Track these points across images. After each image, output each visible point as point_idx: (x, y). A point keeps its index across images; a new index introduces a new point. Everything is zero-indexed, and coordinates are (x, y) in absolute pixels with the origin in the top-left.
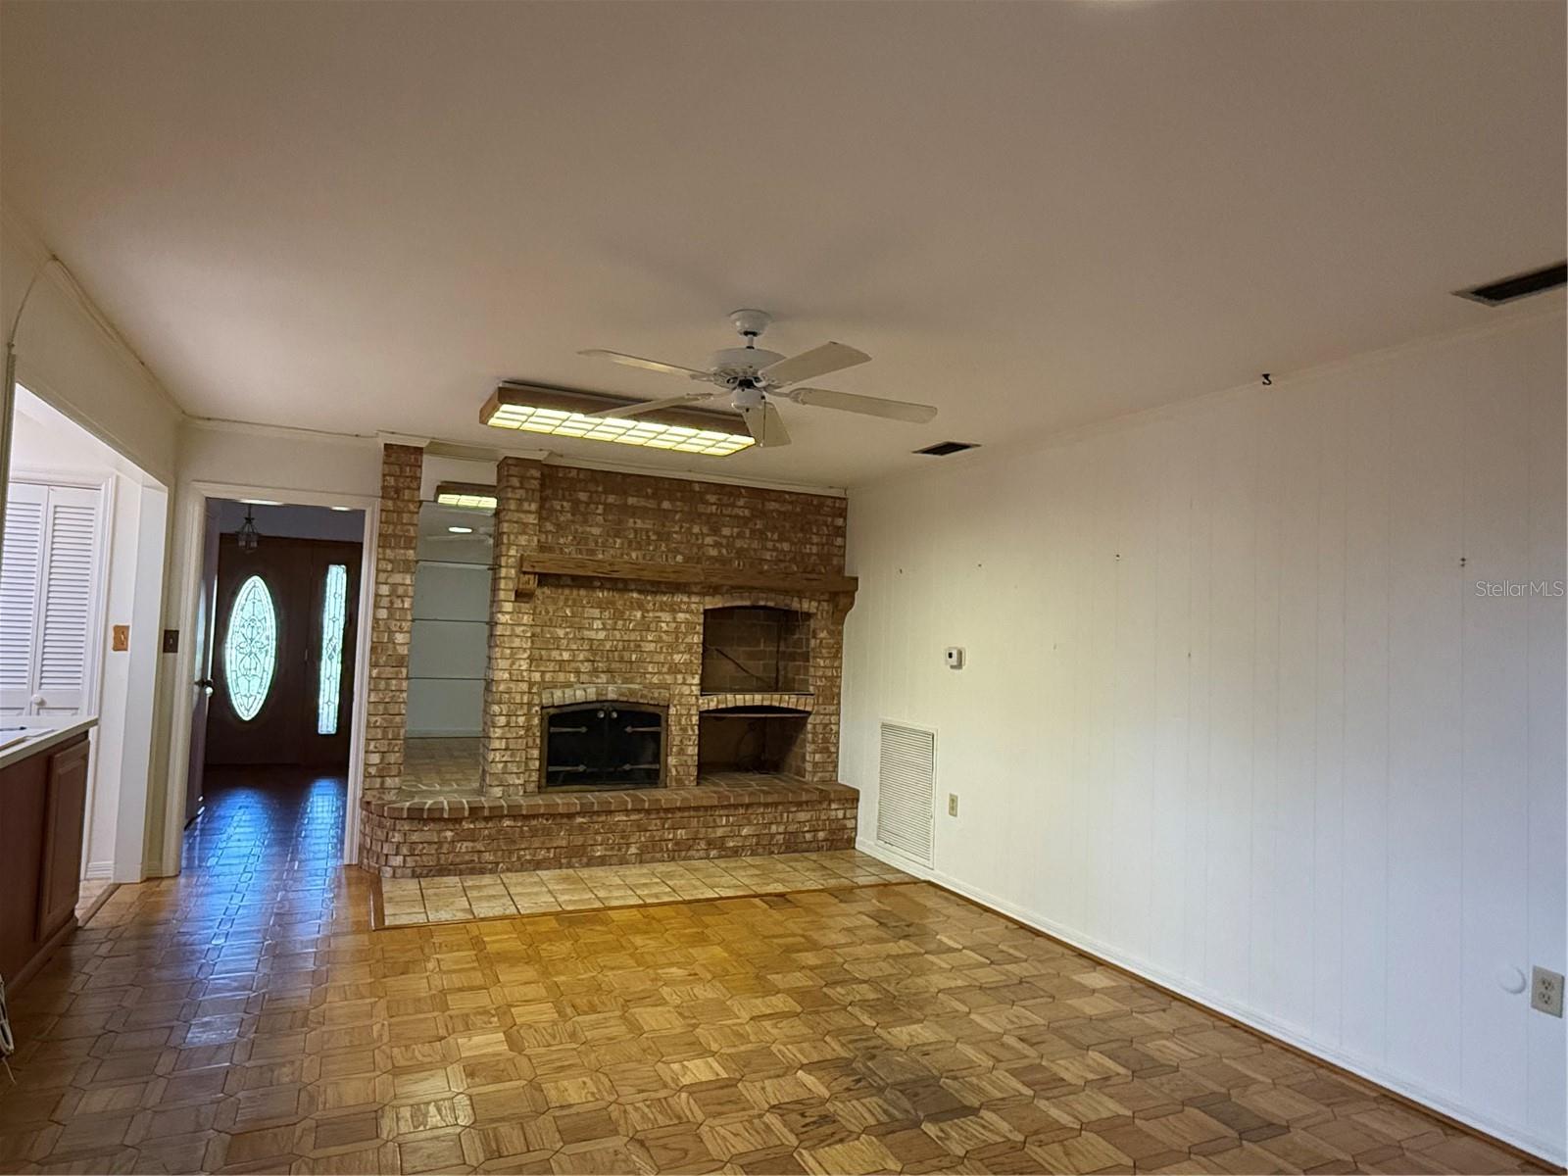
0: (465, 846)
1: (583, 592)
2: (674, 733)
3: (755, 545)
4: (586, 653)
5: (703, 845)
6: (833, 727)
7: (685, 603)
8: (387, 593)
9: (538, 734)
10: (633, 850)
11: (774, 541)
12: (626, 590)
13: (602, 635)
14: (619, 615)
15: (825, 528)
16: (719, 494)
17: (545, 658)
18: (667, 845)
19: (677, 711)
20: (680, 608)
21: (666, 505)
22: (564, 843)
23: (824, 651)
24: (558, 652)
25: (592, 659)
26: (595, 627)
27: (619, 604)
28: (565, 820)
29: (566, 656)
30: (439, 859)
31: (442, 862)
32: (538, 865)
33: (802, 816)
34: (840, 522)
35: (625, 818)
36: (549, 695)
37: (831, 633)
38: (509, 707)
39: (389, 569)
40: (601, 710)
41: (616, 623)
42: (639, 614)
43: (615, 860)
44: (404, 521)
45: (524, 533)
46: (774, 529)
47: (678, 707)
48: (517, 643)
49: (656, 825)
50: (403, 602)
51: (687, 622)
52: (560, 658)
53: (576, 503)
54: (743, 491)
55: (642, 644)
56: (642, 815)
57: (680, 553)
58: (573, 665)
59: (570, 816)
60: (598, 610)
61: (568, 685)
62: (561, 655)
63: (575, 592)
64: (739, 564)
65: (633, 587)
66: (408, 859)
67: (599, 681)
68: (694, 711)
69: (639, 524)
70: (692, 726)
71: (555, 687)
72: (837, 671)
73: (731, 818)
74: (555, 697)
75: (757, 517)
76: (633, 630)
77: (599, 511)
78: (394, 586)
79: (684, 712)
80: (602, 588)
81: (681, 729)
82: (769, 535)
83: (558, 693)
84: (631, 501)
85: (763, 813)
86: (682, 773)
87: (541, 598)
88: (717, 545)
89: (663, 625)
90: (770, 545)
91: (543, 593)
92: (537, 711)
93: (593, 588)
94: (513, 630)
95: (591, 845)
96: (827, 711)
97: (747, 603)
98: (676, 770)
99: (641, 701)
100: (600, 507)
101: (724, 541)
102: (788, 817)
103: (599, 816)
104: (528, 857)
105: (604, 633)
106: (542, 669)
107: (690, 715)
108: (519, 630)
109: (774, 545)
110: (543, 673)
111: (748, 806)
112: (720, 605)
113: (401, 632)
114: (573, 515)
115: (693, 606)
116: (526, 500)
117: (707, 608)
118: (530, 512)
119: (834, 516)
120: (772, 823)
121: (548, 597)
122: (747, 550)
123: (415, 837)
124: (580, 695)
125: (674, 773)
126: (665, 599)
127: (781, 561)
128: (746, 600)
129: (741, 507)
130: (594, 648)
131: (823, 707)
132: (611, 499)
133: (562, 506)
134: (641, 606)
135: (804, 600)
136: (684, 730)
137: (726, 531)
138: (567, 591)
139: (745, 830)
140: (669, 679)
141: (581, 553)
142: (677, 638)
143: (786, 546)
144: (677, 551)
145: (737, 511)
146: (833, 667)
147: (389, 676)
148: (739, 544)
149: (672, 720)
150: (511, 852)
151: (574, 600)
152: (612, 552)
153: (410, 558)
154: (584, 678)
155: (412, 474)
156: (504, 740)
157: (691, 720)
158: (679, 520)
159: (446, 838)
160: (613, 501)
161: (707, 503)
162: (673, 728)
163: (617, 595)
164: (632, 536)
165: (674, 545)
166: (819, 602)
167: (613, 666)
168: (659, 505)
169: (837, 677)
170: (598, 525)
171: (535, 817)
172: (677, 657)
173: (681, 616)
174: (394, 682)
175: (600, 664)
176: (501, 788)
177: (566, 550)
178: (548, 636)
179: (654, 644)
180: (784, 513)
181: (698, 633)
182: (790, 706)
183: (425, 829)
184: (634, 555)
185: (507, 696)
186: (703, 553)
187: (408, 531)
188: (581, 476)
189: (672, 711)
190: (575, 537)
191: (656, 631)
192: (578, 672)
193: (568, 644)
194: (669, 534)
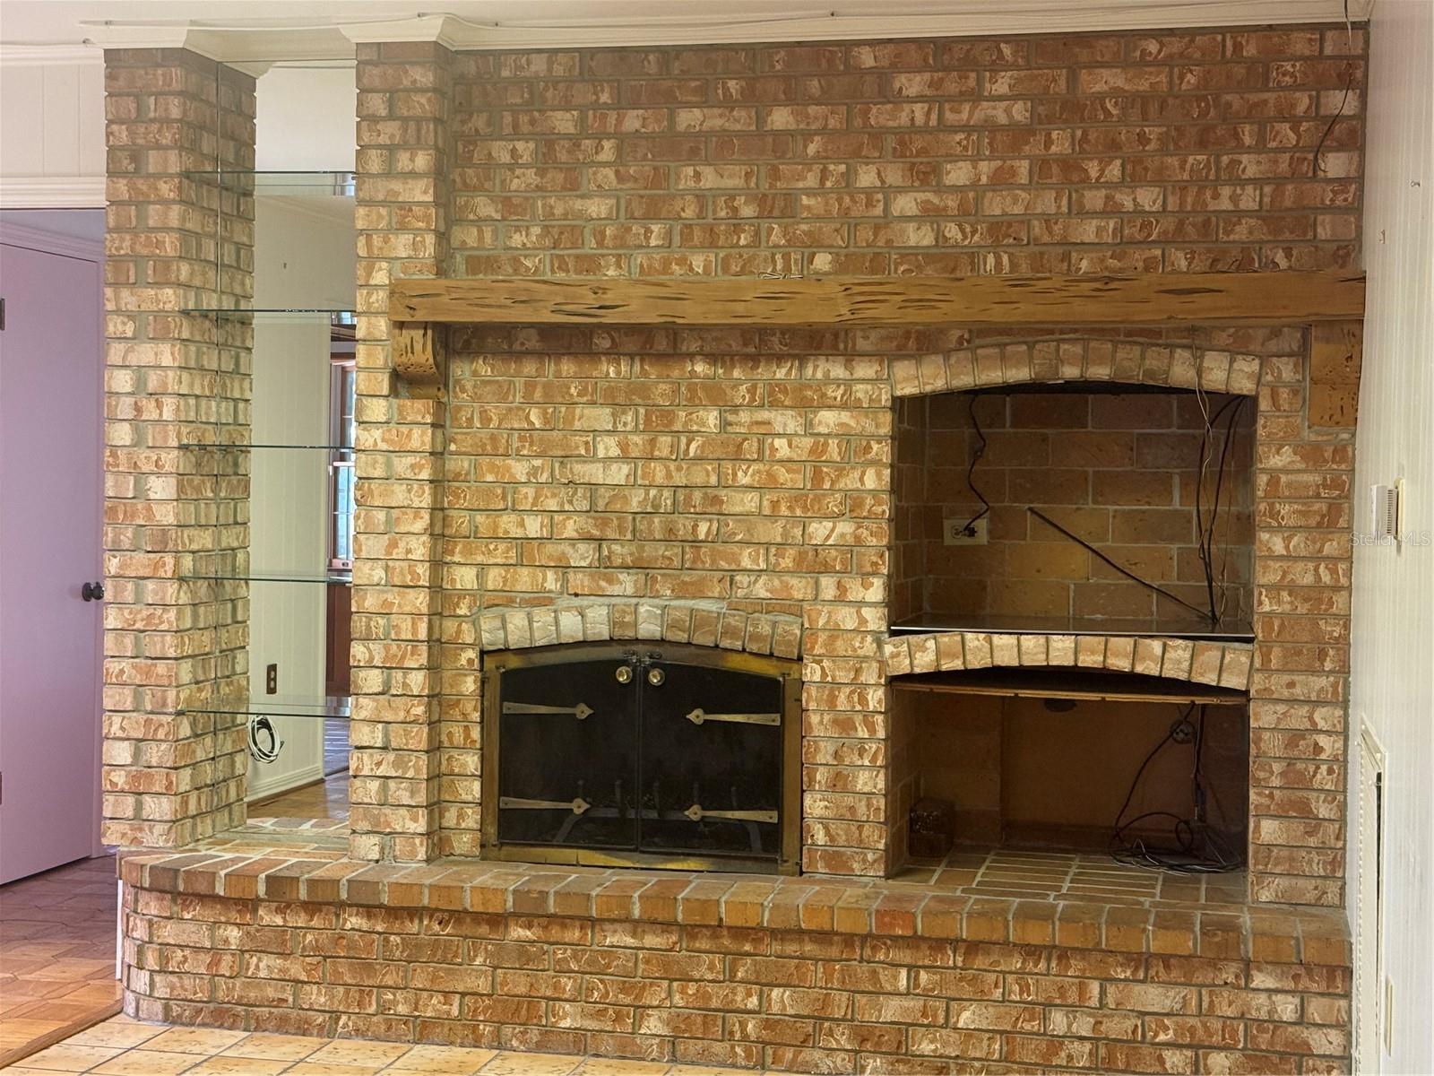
0: (265, 965)
1: (568, 367)
2: (818, 731)
3: (1047, 203)
4: (581, 520)
5: (843, 1039)
6: (1323, 740)
7: (838, 382)
8: (128, 389)
9: (476, 716)
10: (654, 1024)
11: (1109, 185)
12: (674, 355)
13: (619, 473)
14: (657, 422)
15: (1285, 128)
16: (933, 70)
17: (483, 531)
18: (743, 1026)
19: (824, 674)
20: (824, 395)
21: (781, 118)
22: (482, 985)
23: (1285, 509)
24: (513, 517)
25: (596, 533)
26: (601, 454)
27: (661, 393)
28: (484, 930)
29: (534, 527)
30: (214, 988)
31: (220, 995)
32: (423, 1031)
33: (1154, 997)
34: (1339, 102)
35: (630, 941)
36: (498, 623)
37: (1312, 454)
38: (387, 648)
39: (129, 334)
40: (624, 663)
41: (653, 442)
42: (711, 418)
43: (607, 1044)
44: (151, 223)
45: (403, 228)
46: (1113, 147)
47: (826, 663)
48: (399, 495)
49: (711, 968)
50: (159, 405)
51: (845, 436)
52: (519, 533)
53: (548, 142)
54: (1006, 50)
55: (722, 493)
56: (674, 938)
57: (828, 247)
58: (550, 548)
59: (497, 920)
60: (608, 410)
61: (541, 599)
62: (522, 524)
63: (550, 368)
64: (998, 263)
65: (694, 347)
66: (157, 978)
67: (616, 589)
68: (870, 675)
69: (710, 179)
70: (867, 717)
71: (510, 603)
72: (1333, 572)
73: (923, 976)
74: (510, 627)
75: (1050, 119)
76: (699, 459)
77: (603, 157)
78: (140, 372)
79: (843, 676)
80: (614, 354)
81: (835, 722)
82: (1093, 169)
83: (517, 620)
84: (688, 118)
85: (1021, 973)
86: (842, 840)
87: (469, 386)
88: (930, 215)
89: (780, 443)
90: (1095, 199)
91: (475, 373)
92: (470, 661)
93: (593, 355)
94: (389, 465)
95: (549, 999)
96: (1298, 691)
97: (1019, 374)
98: (828, 833)
99: (726, 643)
100: (607, 144)
101: (951, 202)
102: (1103, 993)
103: (564, 926)
104: (402, 1009)
105: (625, 469)
106: (480, 559)
107: (860, 688)
108: (402, 465)
109: (1108, 198)
110: (483, 567)
111: (973, 948)
112: (939, 384)
113: (158, 475)
114: (541, 172)
115: (860, 391)
116: (404, 146)
117: (899, 393)
118: (413, 175)
119: (1319, 86)
120: (1049, 1005)
121: (485, 383)
122: (1025, 220)
123: (168, 933)
124: (570, 626)
125: (820, 837)
126: (781, 373)
127: (1132, 242)
128: (1017, 365)
129: (1001, 98)
130: (601, 506)
131: (1286, 678)
132: (632, 121)
133: (514, 152)
134: (716, 396)
135: (1210, 355)
136: (845, 725)
137: (958, 174)
138: (530, 367)
139: (966, 1015)
140: (799, 588)
141: (563, 267)
142: (818, 477)
143: (1148, 198)
144: (815, 244)
145: (985, 110)
146: (1317, 558)
147: (141, 573)
148: (995, 206)
149: (812, 699)
150: (364, 991)
151: (547, 387)
152: (640, 258)
153: (168, 307)
154: (578, 581)
155: (161, 113)
156: (380, 726)
157: (863, 700)
158: (818, 157)
159: (226, 941)
160: (637, 124)
161: (899, 99)
162: (815, 719)
163: (653, 372)
164: (689, 213)
165: (804, 227)
166: (1264, 359)
167: (650, 550)
168: (760, 120)
169: (1337, 588)
170: (601, 192)
171: (414, 912)
172: (819, 531)
173: (828, 419)
174: (150, 585)
175: (616, 548)
176: (375, 839)
177: (528, 263)
178: (490, 478)
179: (755, 495)
180: (1142, 100)
181: (875, 463)
182: (1167, 673)
183: (187, 916)
184: (698, 262)
185: (382, 621)
186: (889, 242)
187: (160, 244)
188: (559, 71)
189: (811, 672)
190: (545, 228)
191: (760, 459)
192: (563, 568)
193: (536, 498)
194: (790, 198)
